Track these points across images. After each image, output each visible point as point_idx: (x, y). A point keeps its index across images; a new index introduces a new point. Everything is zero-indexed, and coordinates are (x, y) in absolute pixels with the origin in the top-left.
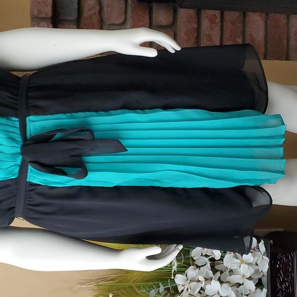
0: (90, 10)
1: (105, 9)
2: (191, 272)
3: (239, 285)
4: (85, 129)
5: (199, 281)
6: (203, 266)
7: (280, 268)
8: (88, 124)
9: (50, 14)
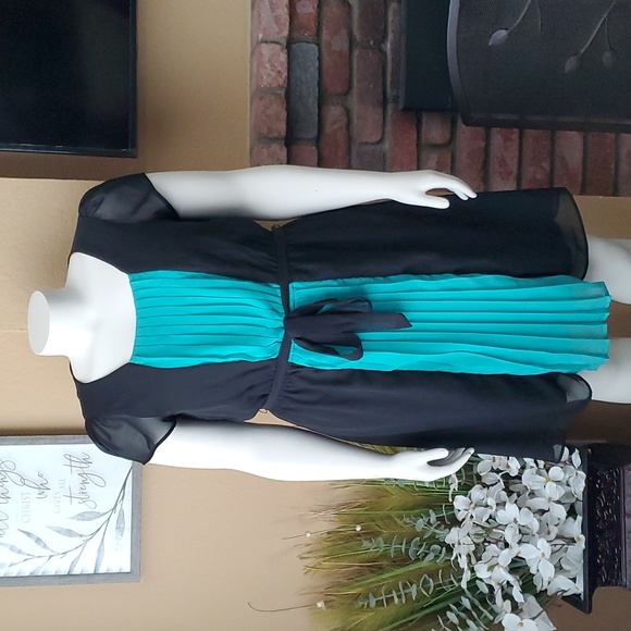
0: (334, 123)
1: (355, 121)
2: (477, 492)
3: (543, 512)
4: (361, 299)
5: (487, 506)
6: (492, 485)
7: (600, 489)
8: (363, 292)
9: (283, 133)
